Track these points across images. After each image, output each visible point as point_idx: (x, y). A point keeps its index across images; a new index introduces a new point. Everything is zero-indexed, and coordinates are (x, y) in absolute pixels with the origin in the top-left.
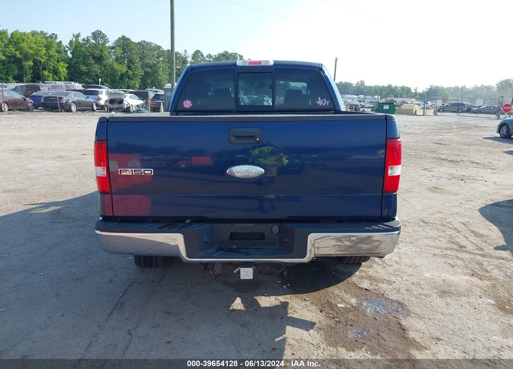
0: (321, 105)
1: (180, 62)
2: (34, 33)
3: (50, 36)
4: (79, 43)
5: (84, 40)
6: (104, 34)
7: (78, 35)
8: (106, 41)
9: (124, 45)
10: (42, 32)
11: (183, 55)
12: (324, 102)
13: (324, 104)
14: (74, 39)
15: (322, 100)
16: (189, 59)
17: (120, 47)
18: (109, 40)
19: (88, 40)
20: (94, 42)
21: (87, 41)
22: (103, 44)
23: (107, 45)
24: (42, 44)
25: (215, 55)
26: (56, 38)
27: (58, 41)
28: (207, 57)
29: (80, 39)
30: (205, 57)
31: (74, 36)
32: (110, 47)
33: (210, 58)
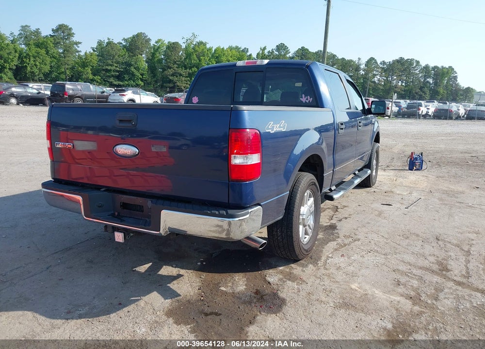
0: (304, 102)
1: (353, 69)
2: (231, 48)
3: (243, 51)
4: (265, 55)
5: (269, 52)
6: (286, 46)
7: (265, 48)
8: (288, 52)
9: (303, 55)
10: (237, 47)
11: (356, 62)
12: (307, 99)
13: (307, 101)
14: (261, 52)
15: (306, 97)
16: (363, 66)
17: (298, 57)
18: (290, 51)
19: (273, 52)
20: (277, 53)
21: (271, 53)
22: (285, 55)
23: (288, 56)
24: (236, 57)
25: (390, 62)
26: (247, 51)
27: (248, 54)
28: (381, 63)
29: (266, 52)
30: (379, 64)
31: (261, 49)
32: (290, 57)
33: (384, 65)
